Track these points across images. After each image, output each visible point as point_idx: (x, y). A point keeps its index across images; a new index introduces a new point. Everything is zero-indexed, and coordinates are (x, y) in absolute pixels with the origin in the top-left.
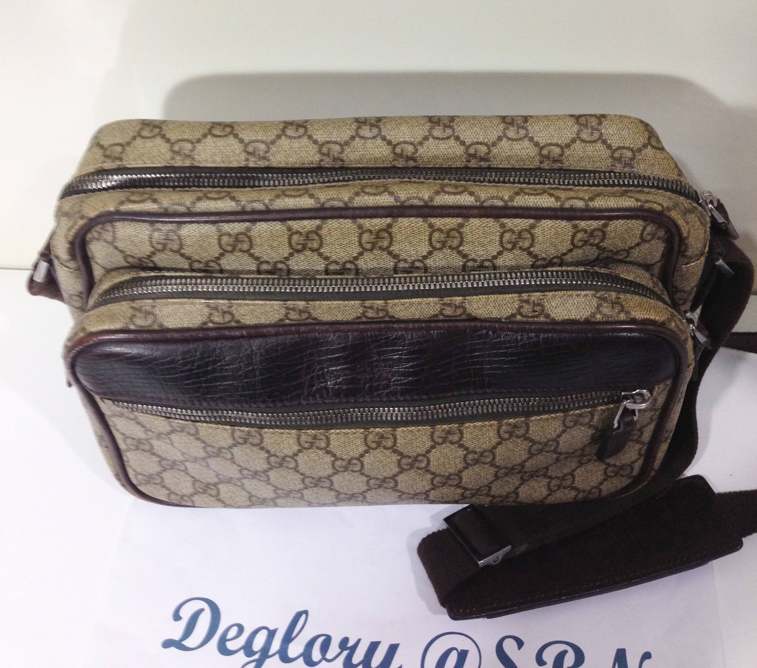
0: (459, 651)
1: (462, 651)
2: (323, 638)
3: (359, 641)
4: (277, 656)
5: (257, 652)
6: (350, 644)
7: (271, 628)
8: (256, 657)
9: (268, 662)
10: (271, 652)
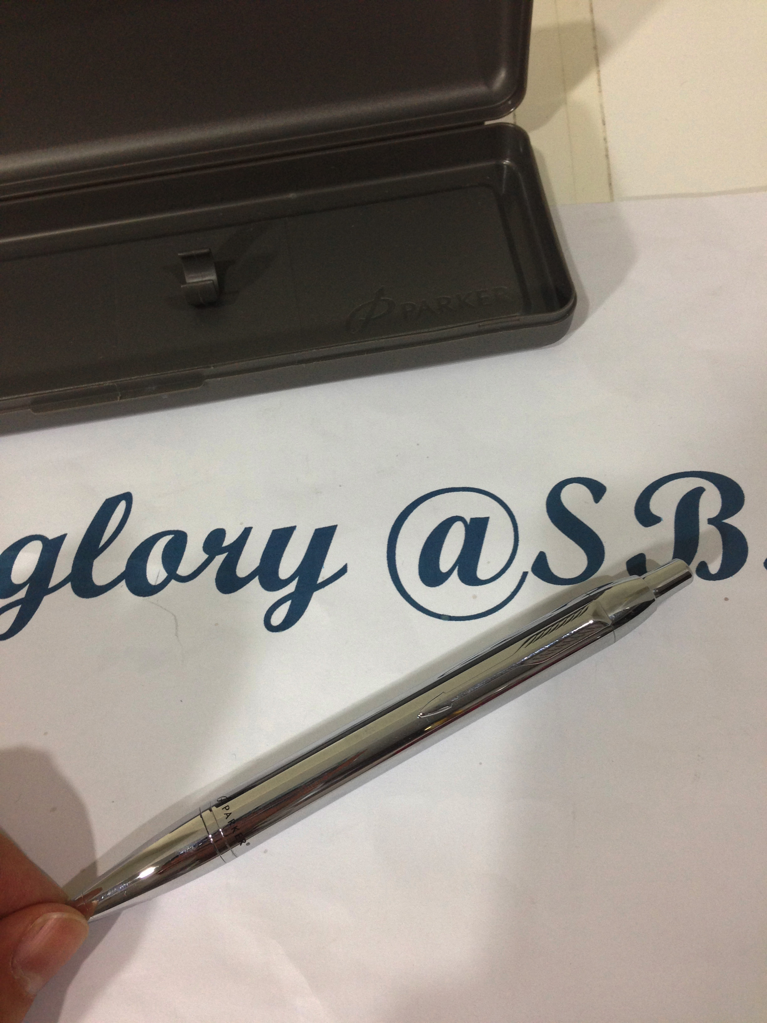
0: (468, 521)
1: (472, 519)
2: (169, 537)
3: (247, 532)
4: (68, 587)
5: (21, 587)
6: (229, 540)
7: (51, 535)
8: (21, 594)
9: (47, 600)
10: (54, 581)
